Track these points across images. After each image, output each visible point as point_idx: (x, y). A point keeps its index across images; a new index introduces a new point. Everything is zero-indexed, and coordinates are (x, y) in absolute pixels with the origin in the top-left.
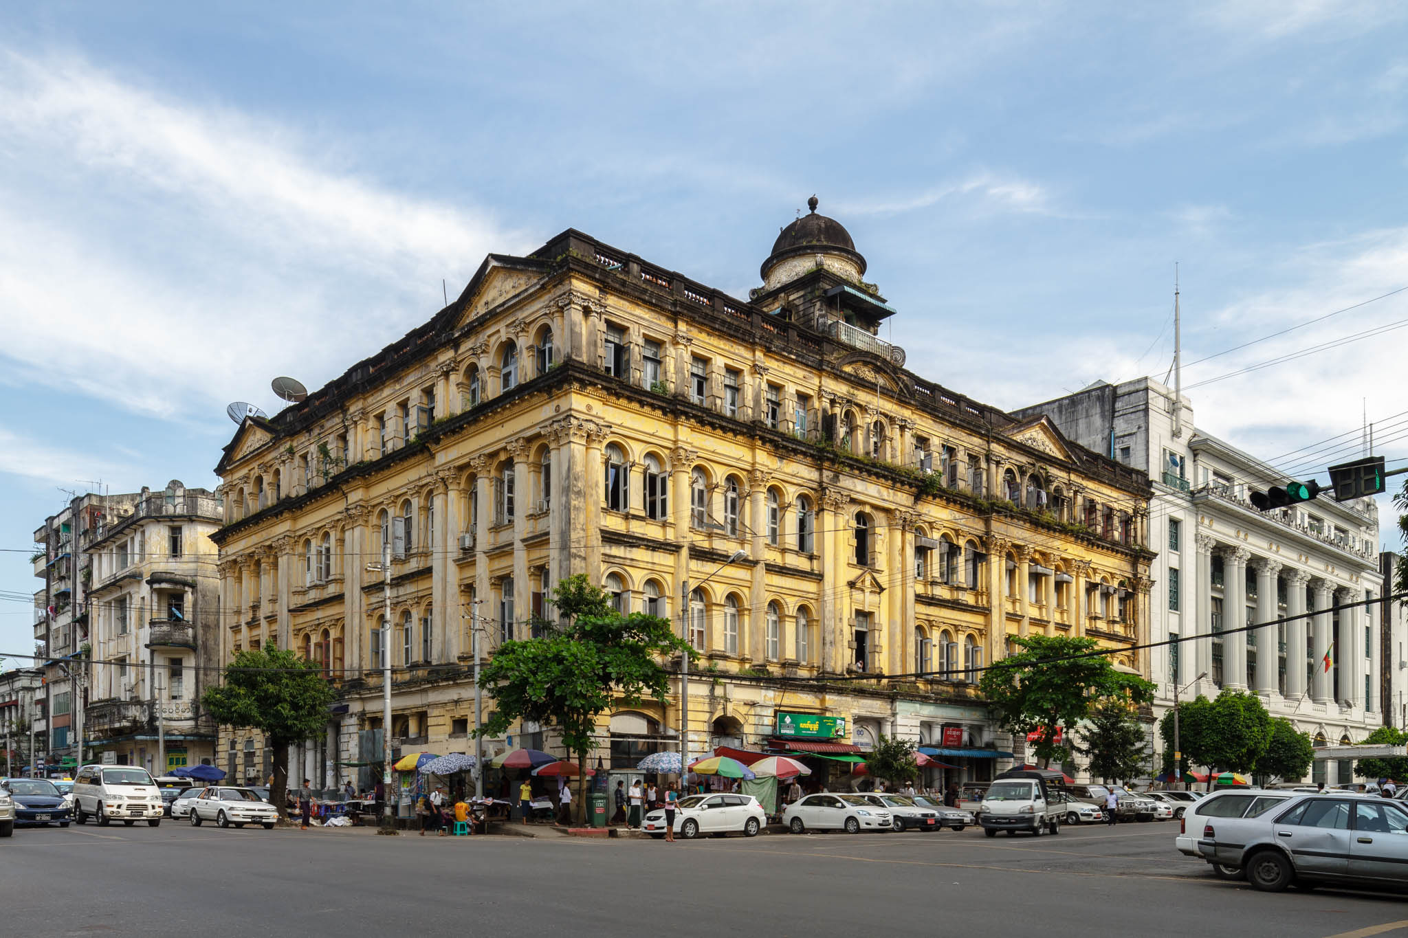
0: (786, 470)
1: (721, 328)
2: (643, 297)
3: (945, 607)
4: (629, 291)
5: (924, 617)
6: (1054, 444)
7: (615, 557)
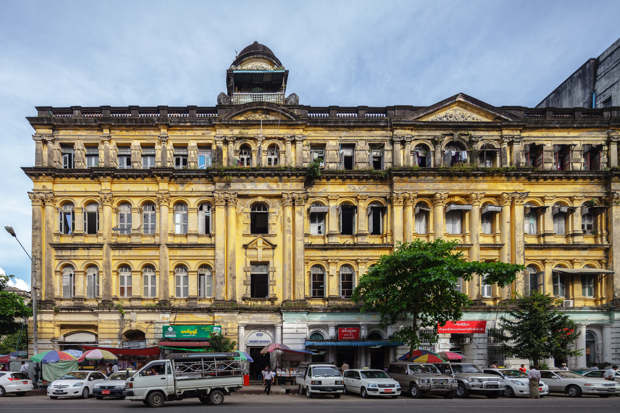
0: (186, 190)
1: (131, 124)
2: (76, 124)
3: (342, 249)
4: (68, 124)
5: (321, 258)
6: (478, 113)
7: (63, 256)
